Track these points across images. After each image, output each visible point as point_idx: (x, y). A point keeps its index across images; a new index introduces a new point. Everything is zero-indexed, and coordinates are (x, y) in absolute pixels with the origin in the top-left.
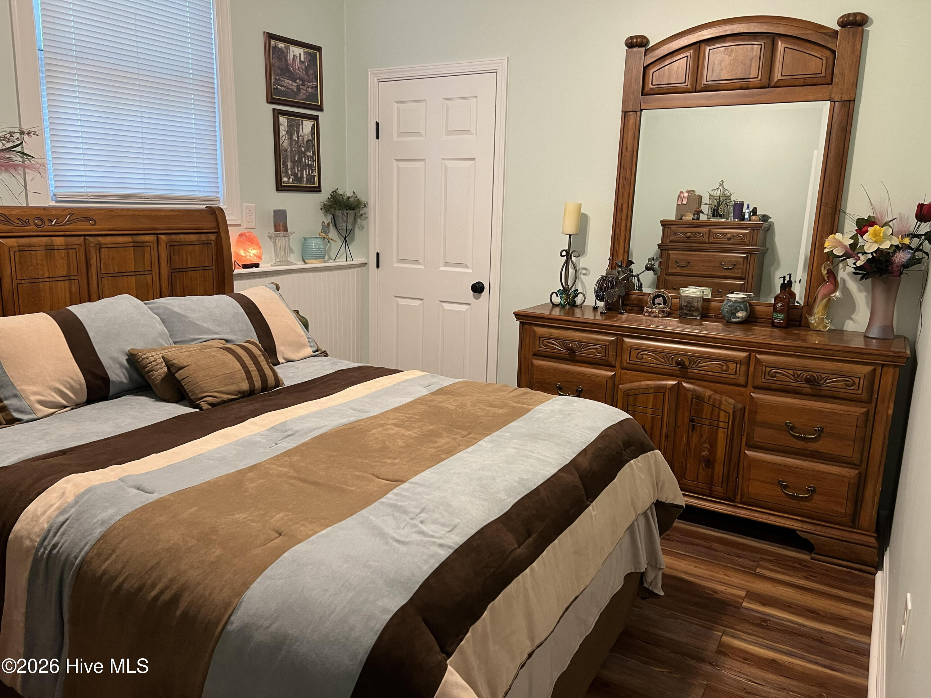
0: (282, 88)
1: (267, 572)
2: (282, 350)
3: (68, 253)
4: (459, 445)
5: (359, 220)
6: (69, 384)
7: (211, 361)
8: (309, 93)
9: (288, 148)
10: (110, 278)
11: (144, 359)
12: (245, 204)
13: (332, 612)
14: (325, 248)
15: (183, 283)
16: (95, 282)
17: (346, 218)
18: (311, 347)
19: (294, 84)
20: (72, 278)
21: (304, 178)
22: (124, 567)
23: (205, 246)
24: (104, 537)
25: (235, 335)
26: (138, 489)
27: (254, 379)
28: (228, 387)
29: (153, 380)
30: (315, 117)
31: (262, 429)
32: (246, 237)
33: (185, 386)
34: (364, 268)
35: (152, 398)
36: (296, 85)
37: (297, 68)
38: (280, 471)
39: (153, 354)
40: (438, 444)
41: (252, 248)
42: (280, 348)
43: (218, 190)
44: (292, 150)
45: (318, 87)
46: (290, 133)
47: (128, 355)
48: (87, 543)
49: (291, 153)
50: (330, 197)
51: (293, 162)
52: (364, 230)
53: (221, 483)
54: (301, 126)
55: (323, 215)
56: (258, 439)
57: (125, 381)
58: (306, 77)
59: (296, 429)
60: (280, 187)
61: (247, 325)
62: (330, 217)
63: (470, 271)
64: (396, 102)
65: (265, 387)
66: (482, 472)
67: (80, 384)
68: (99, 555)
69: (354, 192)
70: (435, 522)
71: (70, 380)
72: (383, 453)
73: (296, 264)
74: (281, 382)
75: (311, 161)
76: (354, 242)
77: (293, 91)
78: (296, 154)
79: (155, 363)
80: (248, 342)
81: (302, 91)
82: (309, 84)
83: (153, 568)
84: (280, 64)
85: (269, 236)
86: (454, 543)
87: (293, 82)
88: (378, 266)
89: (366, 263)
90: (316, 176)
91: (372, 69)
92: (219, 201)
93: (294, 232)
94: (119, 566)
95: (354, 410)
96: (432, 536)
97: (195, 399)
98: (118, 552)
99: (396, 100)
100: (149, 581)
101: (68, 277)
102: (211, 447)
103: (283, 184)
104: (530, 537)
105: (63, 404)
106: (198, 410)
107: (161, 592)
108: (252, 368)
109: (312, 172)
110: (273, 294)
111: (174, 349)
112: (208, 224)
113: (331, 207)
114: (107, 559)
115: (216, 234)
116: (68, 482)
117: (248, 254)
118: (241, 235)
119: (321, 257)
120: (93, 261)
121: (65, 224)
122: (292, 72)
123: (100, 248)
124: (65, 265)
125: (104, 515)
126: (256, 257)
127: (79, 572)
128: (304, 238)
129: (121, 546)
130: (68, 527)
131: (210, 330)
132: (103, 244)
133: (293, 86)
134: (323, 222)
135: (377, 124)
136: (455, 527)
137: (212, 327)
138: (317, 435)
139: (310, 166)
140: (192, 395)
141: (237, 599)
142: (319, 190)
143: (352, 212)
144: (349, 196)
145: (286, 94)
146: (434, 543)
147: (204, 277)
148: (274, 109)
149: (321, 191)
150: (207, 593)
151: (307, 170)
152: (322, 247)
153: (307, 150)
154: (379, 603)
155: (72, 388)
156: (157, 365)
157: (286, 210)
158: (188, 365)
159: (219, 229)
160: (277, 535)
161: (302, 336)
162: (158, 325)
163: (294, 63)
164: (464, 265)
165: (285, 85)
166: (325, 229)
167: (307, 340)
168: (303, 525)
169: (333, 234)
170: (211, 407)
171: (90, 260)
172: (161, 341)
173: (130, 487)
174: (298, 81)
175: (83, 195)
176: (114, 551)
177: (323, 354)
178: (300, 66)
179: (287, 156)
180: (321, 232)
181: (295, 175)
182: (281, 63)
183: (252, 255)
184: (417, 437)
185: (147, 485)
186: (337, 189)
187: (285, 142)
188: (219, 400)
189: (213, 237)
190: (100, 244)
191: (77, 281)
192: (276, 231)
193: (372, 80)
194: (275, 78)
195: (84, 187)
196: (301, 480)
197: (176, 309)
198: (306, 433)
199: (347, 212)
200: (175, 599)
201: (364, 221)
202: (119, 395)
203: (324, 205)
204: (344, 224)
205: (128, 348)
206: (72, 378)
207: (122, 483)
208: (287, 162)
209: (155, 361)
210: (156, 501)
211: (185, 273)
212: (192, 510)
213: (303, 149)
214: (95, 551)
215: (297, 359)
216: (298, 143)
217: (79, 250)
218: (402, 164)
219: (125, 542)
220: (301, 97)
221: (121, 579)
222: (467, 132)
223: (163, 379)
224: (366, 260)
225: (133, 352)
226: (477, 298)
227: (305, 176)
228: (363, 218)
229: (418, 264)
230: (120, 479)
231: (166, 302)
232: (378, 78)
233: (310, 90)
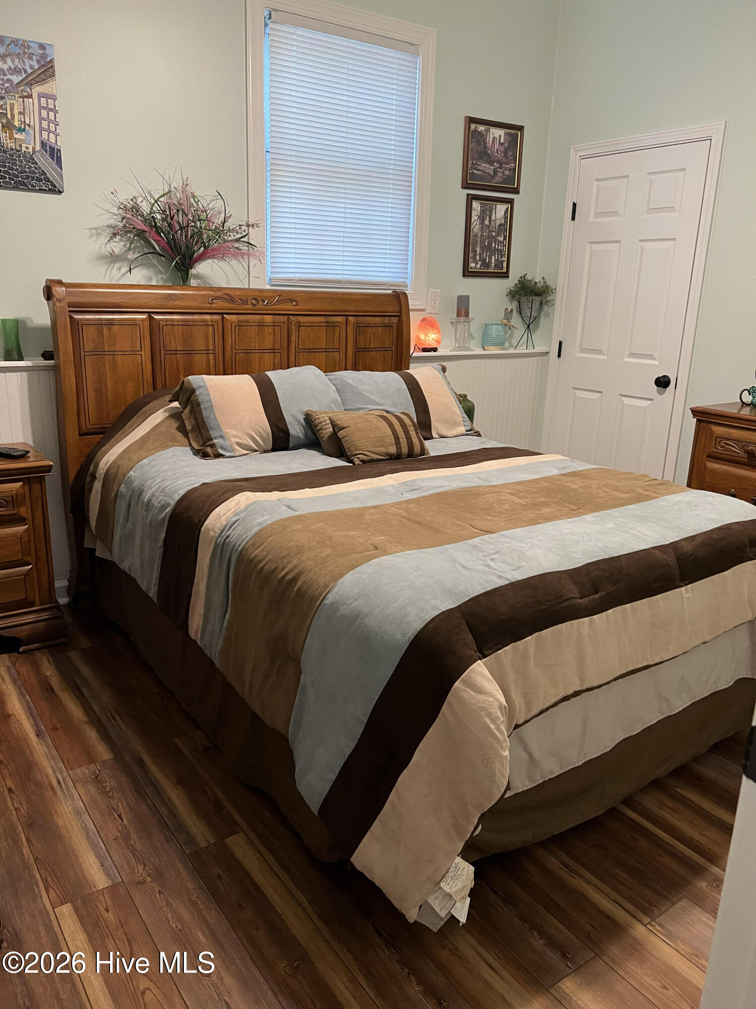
0: (479, 173)
1: (358, 569)
2: (436, 426)
3: (274, 329)
4: (562, 515)
5: (545, 307)
6: (261, 434)
7: (367, 425)
8: (506, 175)
9: (478, 234)
10: (305, 353)
11: (316, 419)
12: (430, 290)
13: (396, 602)
14: (506, 335)
15: (365, 363)
16: (294, 356)
17: (531, 304)
18: (465, 426)
19: (491, 167)
20: (276, 351)
21: (492, 263)
22: (267, 555)
23: (388, 328)
24: (258, 534)
25: (396, 408)
26: (288, 507)
27: (402, 445)
28: (378, 449)
29: (322, 437)
30: (511, 200)
31: (394, 483)
32: (427, 322)
33: (344, 444)
34: (545, 357)
35: (320, 452)
36: (493, 168)
37: (496, 150)
38: (396, 512)
39: (324, 415)
40: (542, 512)
41: (432, 332)
42: (434, 424)
43: (407, 275)
44: (482, 235)
45: (516, 169)
46: (482, 218)
47: (305, 415)
48: (247, 536)
49: (481, 238)
50: (517, 282)
51: (482, 248)
52: (550, 317)
53: (348, 512)
54: (494, 210)
55: (508, 301)
56: (389, 489)
57: (301, 436)
58: (504, 159)
59: (422, 485)
60: (467, 273)
61: (408, 400)
62: (515, 304)
63: (656, 363)
64: (597, 180)
65: (411, 454)
66: (569, 536)
67: (268, 434)
68: (253, 544)
69: (543, 278)
70: (503, 562)
71: (260, 430)
72: (487, 512)
73: (474, 350)
74: (426, 452)
75: (501, 246)
76: (539, 330)
77: (490, 175)
78: (486, 239)
79: (324, 423)
80: (403, 413)
81: (499, 174)
82: (507, 166)
83: (284, 557)
84: (478, 148)
85: (451, 322)
86: (511, 577)
87: (490, 165)
88: (559, 356)
89: (548, 353)
90: (505, 261)
91: (574, 146)
92: (406, 286)
93: (475, 318)
94: (265, 554)
95: (480, 479)
96: (495, 569)
97: (350, 455)
98: (265, 544)
99: (595, 178)
100: (281, 565)
101: (273, 351)
102: (350, 489)
103: (469, 270)
104: (597, 593)
105: (253, 447)
106: (352, 465)
107: (287, 573)
108: (401, 435)
109: (501, 258)
110: (439, 375)
111: (341, 414)
112: (391, 309)
113: (517, 292)
114: (258, 548)
115: (398, 318)
116: (243, 496)
117: (427, 338)
118: (424, 320)
119: (500, 344)
120: (293, 338)
121: (274, 305)
122: (490, 155)
123: (299, 326)
124: (272, 340)
125: (261, 520)
126: (435, 341)
127: (240, 555)
128: (485, 324)
129: (268, 540)
130: (238, 525)
131: (375, 401)
132: (302, 323)
133: (490, 169)
134: (506, 309)
135: (575, 205)
136: (519, 568)
137: (377, 400)
138: (437, 492)
139: (500, 252)
140: (348, 452)
141: (333, 583)
142: (506, 275)
143: (537, 298)
144: (536, 281)
145: (481, 178)
146: (494, 574)
147: (384, 357)
148: (468, 195)
149: (508, 277)
150: (315, 577)
151: (496, 255)
152: (502, 333)
153: (498, 235)
154: (433, 602)
155: (261, 437)
156: (326, 425)
157: (469, 296)
158: (348, 427)
159: (401, 314)
160: (374, 549)
161: (457, 415)
162: (332, 393)
163: (493, 146)
164: (651, 357)
165: (482, 169)
166: (508, 314)
167: (461, 419)
168: (396, 546)
169: (516, 320)
170: (361, 463)
171: (291, 337)
172: (333, 406)
173: (284, 505)
174: (495, 164)
175: (292, 280)
176: (263, 543)
177: (476, 434)
178: (499, 148)
179: (476, 241)
180: (504, 319)
181: (483, 261)
182: (480, 147)
183: (431, 339)
184: (526, 505)
185: (293, 505)
186: (526, 274)
187: (476, 227)
188: (370, 458)
189: (395, 320)
190: (300, 323)
191: (280, 354)
192: (457, 316)
193: (574, 156)
194: (472, 162)
195: (293, 272)
196: (408, 519)
197: (350, 381)
198: (429, 489)
199: (533, 298)
200: (295, 579)
201: (550, 308)
202: (297, 448)
203: (511, 291)
204: (529, 311)
205: (306, 409)
206: (261, 428)
207: (279, 502)
208: (477, 247)
209: (324, 421)
210: (297, 516)
211: (367, 352)
212: (320, 525)
213: (494, 234)
214: (252, 542)
215: (450, 436)
216: (489, 227)
217: (283, 327)
218: (596, 247)
219: (270, 538)
220: (497, 181)
221: (264, 562)
222: (671, 209)
223: (329, 436)
224: (549, 349)
225: (309, 413)
226: (660, 393)
227: (493, 261)
228: (550, 305)
229: (601, 354)
230: (278, 500)
231: (343, 374)
232: (580, 155)
233: (507, 172)
